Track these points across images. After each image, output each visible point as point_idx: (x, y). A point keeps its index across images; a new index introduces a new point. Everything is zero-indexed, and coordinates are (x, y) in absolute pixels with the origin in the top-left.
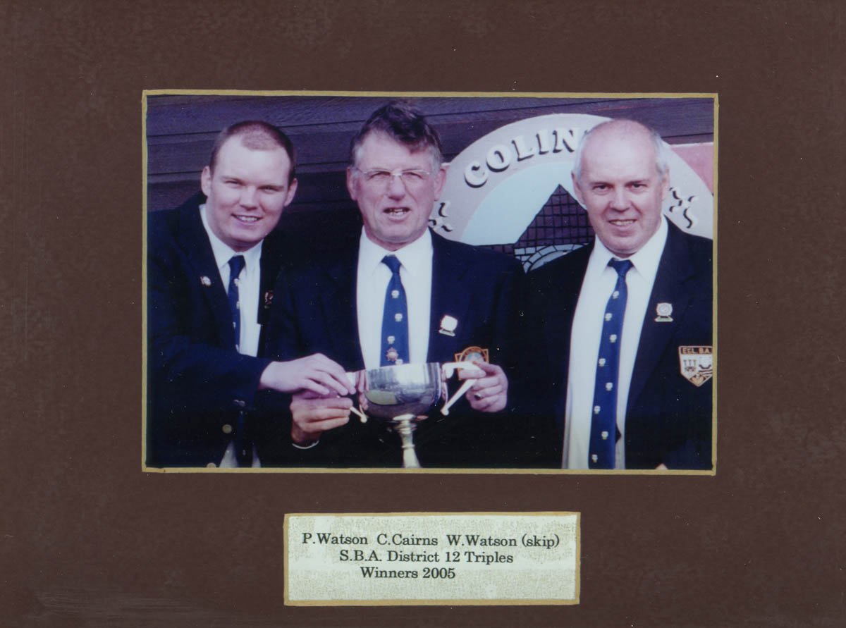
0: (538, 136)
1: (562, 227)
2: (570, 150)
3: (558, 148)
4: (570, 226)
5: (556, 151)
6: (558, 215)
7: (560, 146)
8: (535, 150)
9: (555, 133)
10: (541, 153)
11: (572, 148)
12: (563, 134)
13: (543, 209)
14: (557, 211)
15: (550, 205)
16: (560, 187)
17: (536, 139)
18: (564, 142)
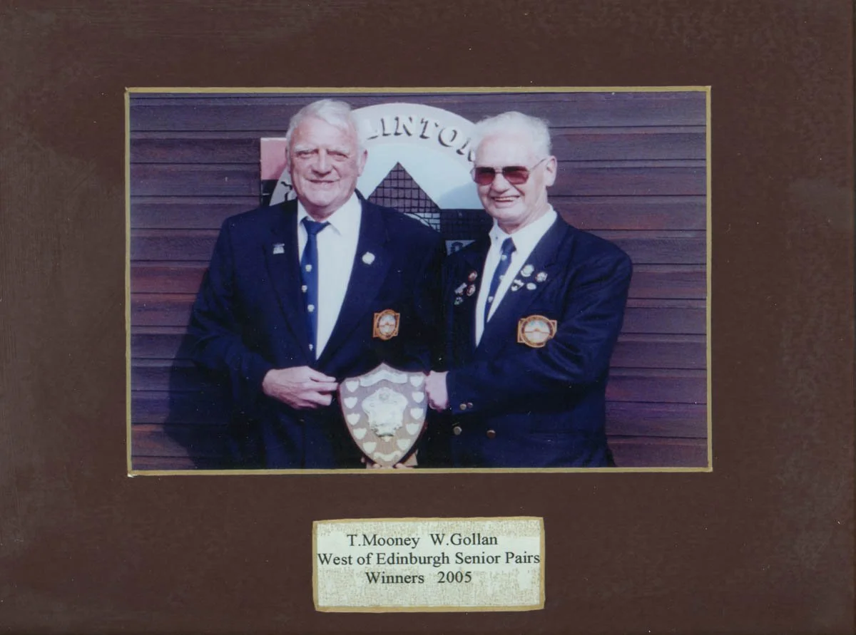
0: (382, 121)
1: (398, 198)
2: (409, 134)
3: (398, 132)
4: (404, 198)
5: (397, 134)
6: (395, 188)
7: (401, 130)
8: (380, 132)
9: (397, 119)
10: (385, 135)
11: (411, 132)
12: (404, 120)
13: (383, 182)
14: (395, 185)
15: (389, 178)
16: (398, 164)
17: (381, 123)
18: (404, 127)
